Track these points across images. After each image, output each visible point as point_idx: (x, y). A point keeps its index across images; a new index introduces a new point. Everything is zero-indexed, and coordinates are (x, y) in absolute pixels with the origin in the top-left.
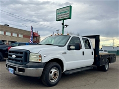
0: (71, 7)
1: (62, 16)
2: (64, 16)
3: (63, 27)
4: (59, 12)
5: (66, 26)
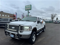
0: (31, 5)
5: (29, 12)
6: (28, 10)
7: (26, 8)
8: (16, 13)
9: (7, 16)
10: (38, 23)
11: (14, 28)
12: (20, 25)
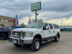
0: (40, 2)
1: (35, 8)
2: (36, 8)
3: (36, 15)
4: (33, 6)
5: (38, 14)
8: (17, 16)
9: (5, 21)
10: (43, 30)
11: (17, 34)
12: (22, 31)
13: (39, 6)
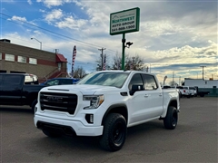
0: (138, 9)
1: (122, 26)
2: (125, 26)
3: (124, 47)
4: (116, 19)
5: (129, 44)
6: (124, 33)
7: (112, 21)
9: (28, 61)
13: (135, 20)
